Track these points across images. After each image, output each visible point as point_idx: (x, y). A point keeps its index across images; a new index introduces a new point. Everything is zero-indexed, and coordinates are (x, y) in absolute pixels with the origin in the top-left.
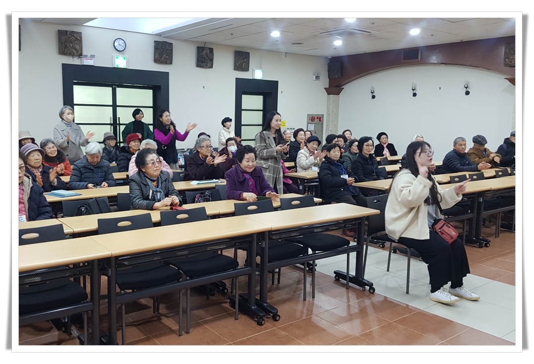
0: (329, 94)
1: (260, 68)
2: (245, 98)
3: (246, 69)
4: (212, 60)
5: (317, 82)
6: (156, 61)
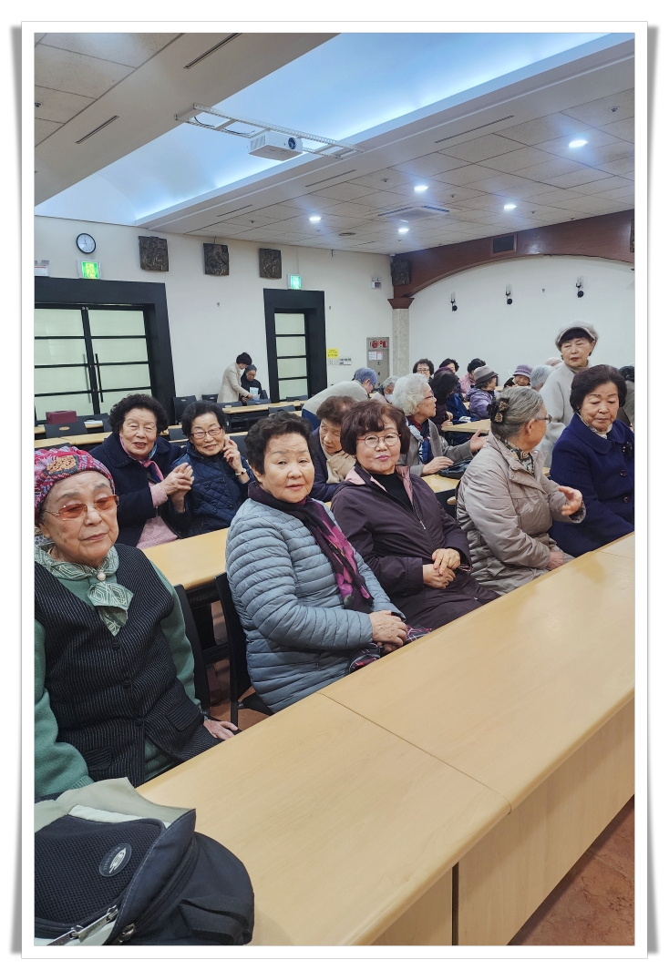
0: (394, 307)
1: (297, 273)
2: (279, 318)
3: (277, 275)
4: (226, 263)
5: (377, 290)
6: (144, 267)
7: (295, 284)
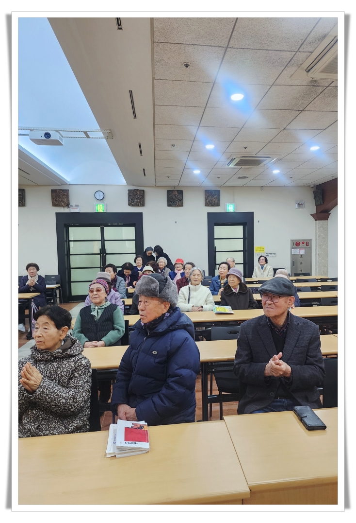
0: (316, 220)
1: (232, 202)
2: (217, 228)
3: (218, 204)
4: (181, 200)
6: (131, 203)
7: (231, 208)
